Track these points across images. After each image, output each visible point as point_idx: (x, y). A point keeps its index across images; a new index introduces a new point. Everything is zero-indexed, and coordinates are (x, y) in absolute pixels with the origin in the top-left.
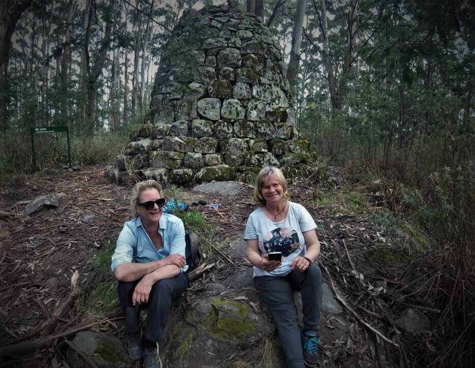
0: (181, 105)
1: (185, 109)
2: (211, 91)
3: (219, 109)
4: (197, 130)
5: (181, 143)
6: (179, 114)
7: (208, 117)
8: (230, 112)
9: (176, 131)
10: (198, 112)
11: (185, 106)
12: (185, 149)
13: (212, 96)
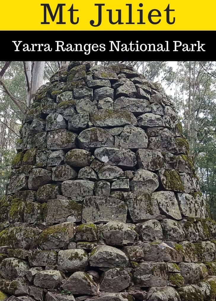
0: (136, 199)
1: (143, 204)
2: (165, 182)
3: (178, 206)
4: (174, 232)
5: (172, 251)
6: (136, 211)
7: (172, 216)
8: (191, 209)
9: (150, 234)
10: (160, 209)
11: (141, 200)
12: (176, 258)
13: (167, 189)
